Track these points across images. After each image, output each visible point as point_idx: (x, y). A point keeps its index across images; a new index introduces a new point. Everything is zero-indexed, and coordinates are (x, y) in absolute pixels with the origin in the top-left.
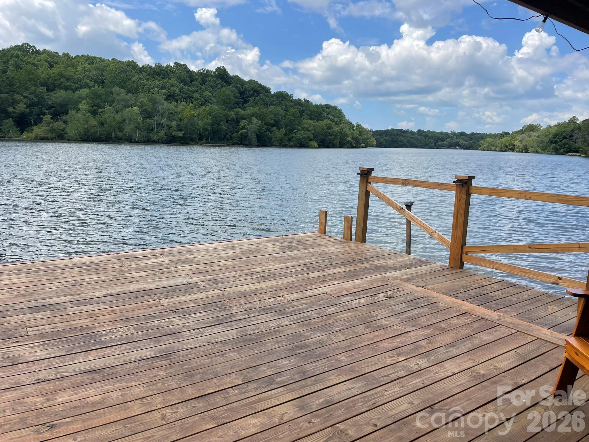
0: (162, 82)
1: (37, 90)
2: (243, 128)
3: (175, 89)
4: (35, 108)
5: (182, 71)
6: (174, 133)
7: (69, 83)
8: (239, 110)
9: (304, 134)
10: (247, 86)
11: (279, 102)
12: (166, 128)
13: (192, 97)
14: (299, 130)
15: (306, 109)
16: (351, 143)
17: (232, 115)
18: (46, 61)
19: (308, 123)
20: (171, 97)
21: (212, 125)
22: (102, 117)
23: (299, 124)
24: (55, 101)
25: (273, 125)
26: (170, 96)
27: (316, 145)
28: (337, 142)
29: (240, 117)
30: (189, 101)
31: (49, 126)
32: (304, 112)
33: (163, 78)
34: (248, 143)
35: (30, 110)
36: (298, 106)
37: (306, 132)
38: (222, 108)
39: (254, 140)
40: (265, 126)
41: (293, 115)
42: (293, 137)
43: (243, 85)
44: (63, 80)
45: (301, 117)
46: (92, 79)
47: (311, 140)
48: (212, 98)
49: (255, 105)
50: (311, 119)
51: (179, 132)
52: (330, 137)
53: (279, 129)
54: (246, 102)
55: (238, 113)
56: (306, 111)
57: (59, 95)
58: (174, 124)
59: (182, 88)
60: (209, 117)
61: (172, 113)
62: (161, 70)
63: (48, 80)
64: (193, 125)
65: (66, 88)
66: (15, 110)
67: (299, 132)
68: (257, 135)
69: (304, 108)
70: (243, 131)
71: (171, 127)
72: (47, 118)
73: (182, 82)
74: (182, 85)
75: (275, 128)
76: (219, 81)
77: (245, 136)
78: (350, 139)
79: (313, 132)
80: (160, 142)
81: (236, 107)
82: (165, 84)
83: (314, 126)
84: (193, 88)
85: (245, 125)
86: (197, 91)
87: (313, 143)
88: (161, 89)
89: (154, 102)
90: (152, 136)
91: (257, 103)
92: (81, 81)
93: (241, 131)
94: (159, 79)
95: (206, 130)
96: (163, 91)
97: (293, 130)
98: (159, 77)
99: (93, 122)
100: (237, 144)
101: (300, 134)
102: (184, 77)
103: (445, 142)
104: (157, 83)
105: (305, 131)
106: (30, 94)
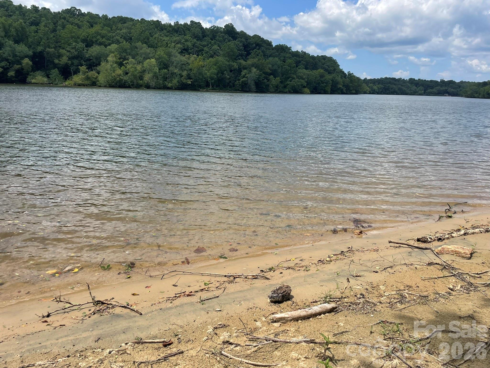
0: (178, 38)
1: (77, 45)
2: (244, 77)
3: (189, 44)
4: (75, 60)
5: (196, 28)
6: (184, 81)
7: (104, 40)
8: (242, 61)
9: (298, 82)
10: (251, 40)
11: (278, 54)
12: (179, 76)
13: (203, 50)
14: (294, 78)
15: (302, 60)
16: (342, 90)
17: (235, 65)
18: (88, 22)
19: (302, 71)
20: (185, 51)
21: (217, 74)
22: (126, 67)
23: (295, 73)
24: (91, 55)
25: (271, 74)
26: (184, 49)
27: (308, 91)
28: (329, 89)
29: (242, 67)
30: (200, 53)
31: (85, 75)
32: (300, 63)
33: (179, 35)
34: (248, 90)
35: (72, 62)
36: (295, 57)
37: (301, 80)
38: (227, 60)
39: (253, 87)
40: (264, 75)
41: (289, 66)
42: (288, 84)
43: (247, 40)
44: (99, 37)
45: (297, 67)
46: (123, 36)
47: (304, 87)
48: (219, 51)
49: (256, 56)
50: (306, 68)
51: (189, 80)
52: (322, 85)
53: (275, 77)
54: (248, 54)
55: (240, 63)
56: (303, 62)
57: (95, 50)
58: (185, 73)
59: (195, 43)
60: (215, 67)
61: (184, 64)
62: (178, 28)
63: (88, 38)
64: (200, 74)
65: (100, 44)
66: (60, 62)
67: (294, 80)
68: (255, 82)
69: (301, 59)
70: (244, 79)
71: (183, 76)
72: (83, 68)
73: (195, 37)
74: (195, 40)
75: (272, 76)
76: (226, 36)
77: (246, 84)
78: (341, 86)
79: (306, 80)
80: (173, 88)
81: (239, 59)
82: (180, 40)
83: (308, 75)
84: (204, 43)
85: (245, 75)
86: (208, 45)
87: (306, 90)
88: (177, 43)
89: (169, 55)
90: (167, 84)
91: (258, 55)
92: (113, 37)
93: (242, 80)
94: (177, 35)
95: (212, 79)
96: (179, 45)
97: (288, 78)
98: (177, 33)
99: (119, 71)
100: (239, 90)
101: (294, 81)
102: (197, 33)
103: (434, 90)
104: (175, 39)
105: (299, 79)
106: (72, 48)
